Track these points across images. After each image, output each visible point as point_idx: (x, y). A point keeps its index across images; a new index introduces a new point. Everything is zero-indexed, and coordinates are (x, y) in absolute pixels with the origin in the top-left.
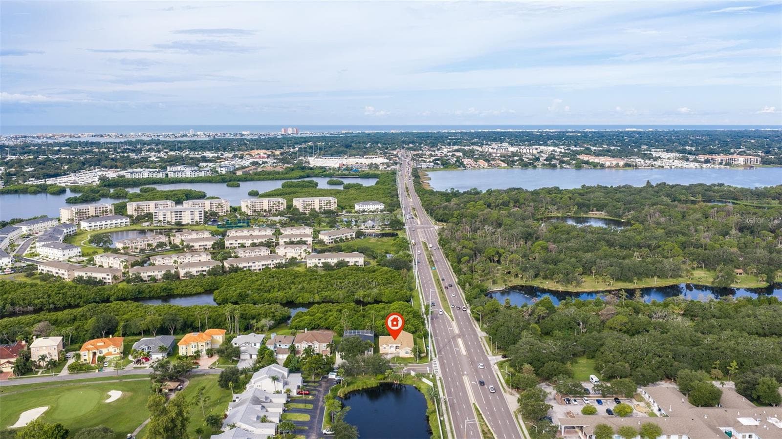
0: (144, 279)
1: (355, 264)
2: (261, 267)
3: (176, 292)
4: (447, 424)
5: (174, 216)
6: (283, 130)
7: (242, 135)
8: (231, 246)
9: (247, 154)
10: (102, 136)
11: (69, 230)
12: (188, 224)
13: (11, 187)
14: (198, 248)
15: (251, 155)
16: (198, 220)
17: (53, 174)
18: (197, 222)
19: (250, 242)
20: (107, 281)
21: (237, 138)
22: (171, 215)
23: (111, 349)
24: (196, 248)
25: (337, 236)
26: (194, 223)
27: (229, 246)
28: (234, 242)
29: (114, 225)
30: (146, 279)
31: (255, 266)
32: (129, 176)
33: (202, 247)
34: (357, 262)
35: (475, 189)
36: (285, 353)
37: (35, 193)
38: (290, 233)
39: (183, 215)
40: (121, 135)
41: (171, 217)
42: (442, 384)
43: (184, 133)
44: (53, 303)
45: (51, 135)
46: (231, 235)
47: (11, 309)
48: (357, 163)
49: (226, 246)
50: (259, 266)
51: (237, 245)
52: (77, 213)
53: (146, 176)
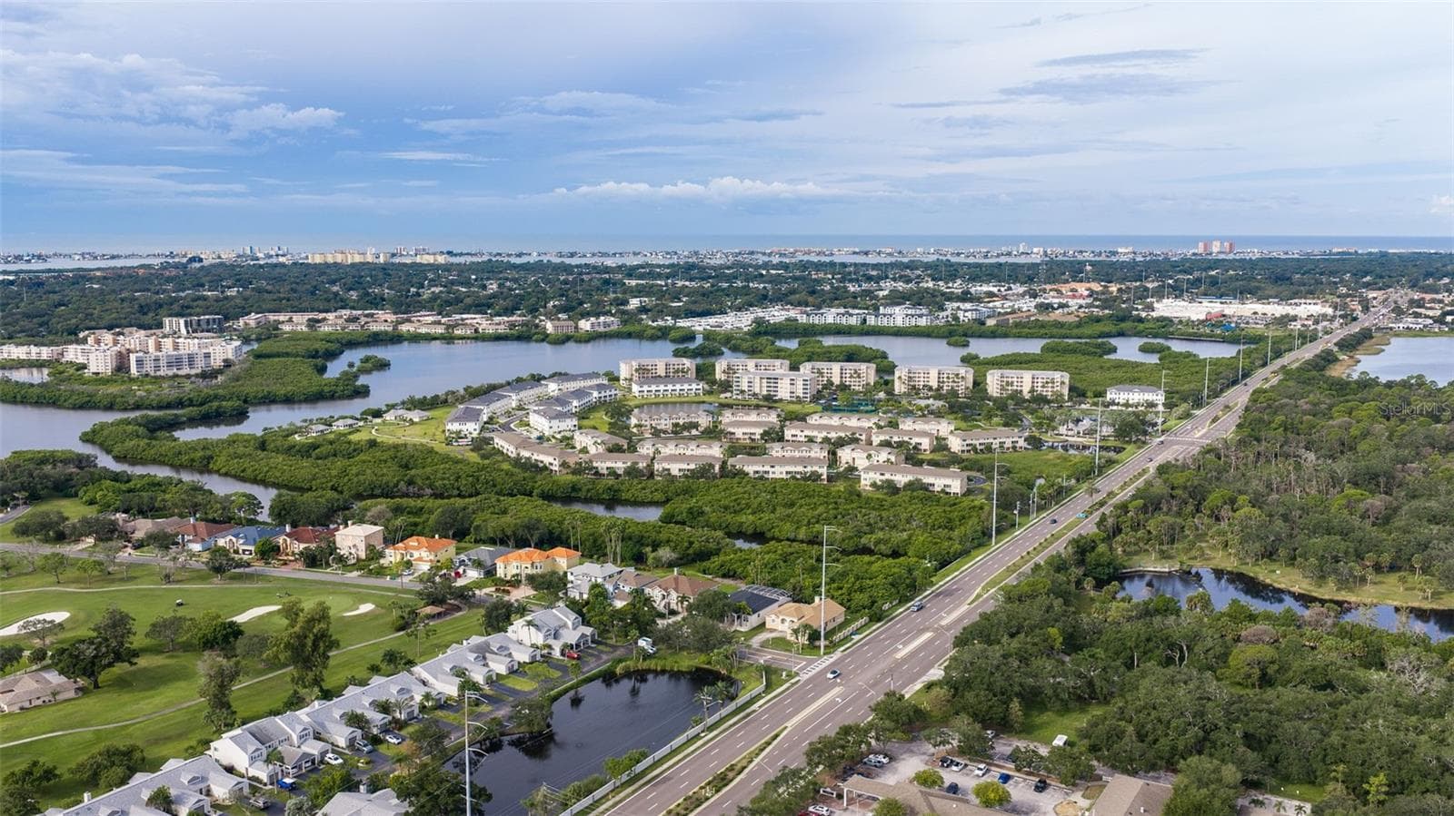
0: (601, 472)
1: (943, 491)
2: (784, 476)
3: (624, 496)
4: (700, 743)
5: (765, 384)
6: (1201, 245)
7: (1115, 253)
8: (794, 439)
9: (1051, 290)
10: (866, 253)
11: (603, 394)
12: (781, 400)
13: (629, 328)
14: (741, 436)
15: (1058, 291)
16: (801, 395)
17: (700, 310)
18: (798, 397)
19: (824, 434)
20: (554, 468)
21: (1101, 259)
22: (761, 383)
23: (424, 554)
24: (737, 436)
25: (981, 441)
26: (794, 399)
27: (790, 438)
28: (798, 433)
29: (677, 393)
30: (605, 472)
31: (774, 473)
32: (803, 319)
33: (746, 437)
34: (949, 486)
35: (1420, 377)
36: (625, 600)
37: (653, 338)
38: (911, 428)
39: (779, 385)
40: (900, 252)
41: (761, 387)
42: (788, 689)
43: (1004, 249)
44: (458, 489)
45: (792, 250)
46: (813, 422)
47: (404, 489)
48: (1255, 313)
49: (786, 438)
50: (781, 473)
51: (803, 439)
52: (637, 370)
53: (830, 320)
